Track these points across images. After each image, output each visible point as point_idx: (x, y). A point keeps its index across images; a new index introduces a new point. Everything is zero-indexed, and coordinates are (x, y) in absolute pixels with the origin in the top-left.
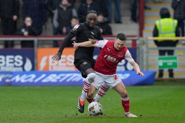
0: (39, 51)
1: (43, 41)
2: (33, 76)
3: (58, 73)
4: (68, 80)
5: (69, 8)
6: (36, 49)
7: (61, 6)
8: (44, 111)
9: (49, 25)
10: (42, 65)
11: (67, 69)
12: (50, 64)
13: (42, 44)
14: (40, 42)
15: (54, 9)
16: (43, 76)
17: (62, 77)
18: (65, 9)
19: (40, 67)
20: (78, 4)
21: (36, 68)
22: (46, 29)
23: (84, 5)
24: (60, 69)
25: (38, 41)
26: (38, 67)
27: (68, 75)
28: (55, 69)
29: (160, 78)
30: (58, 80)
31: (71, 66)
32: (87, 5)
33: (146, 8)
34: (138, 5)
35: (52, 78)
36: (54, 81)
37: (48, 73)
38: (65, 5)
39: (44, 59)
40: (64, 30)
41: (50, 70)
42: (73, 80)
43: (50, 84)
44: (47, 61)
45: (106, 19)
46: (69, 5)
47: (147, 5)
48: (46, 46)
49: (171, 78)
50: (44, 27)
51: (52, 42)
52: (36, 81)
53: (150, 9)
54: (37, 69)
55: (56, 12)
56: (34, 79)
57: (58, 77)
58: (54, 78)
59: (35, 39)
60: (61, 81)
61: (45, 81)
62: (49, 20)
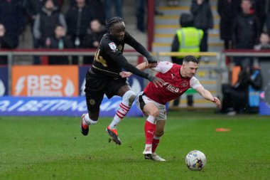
0: (15, 70)
1: (19, 56)
2: (7, 103)
3: (39, 99)
4: (53, 109)
5: (55, 13)
6: (10, 67)
7: (44, 10)
8: (21, 149)
9: (28, 35)
10: (18, 88)
11: (51, 94)
12: (30, 87)
13: (19, 60)
14: (15, 58)
15: (35, 14)
16: (20, 103)
17: (45, 105)
18: (49, 13)
19: (15, 91)
20: (66, 8)
21: (10, 92)
22: (23, 40)
23: (74, 8)
24: (42, 94)
25: (14, 56)
26: (13, 91)
27: (53, 102)
28: (36, 94)
29: (176, 107)
30: (40, 108)
31: (56, 90)
32: (78, 8)
33: (156, 13)
34: (146, 9)
35: (32, 106)
36: (34, 109)
37: (27, 100)
38: (50, 9)
39: (21, 80)
40: (48, 42)
41: (29, 94)
42: (60, 109)
43: (28, 114)
44: (25, 83)
45: (103, 28)
46: (55, 8)
47: (159, 9)
48: (24, 63)
49: (190, 108)
50: (20, 38)
51: (31, 58)
52: (11, 109)
53: (162, 14)
54: (12, 94)
55: (37, 18)
56: (8, 107)
57: (40, 105)
58: (34, 106)
59: (9, 54)
60: (44, 109)
61: (22, 109)
62: (28, 28)
